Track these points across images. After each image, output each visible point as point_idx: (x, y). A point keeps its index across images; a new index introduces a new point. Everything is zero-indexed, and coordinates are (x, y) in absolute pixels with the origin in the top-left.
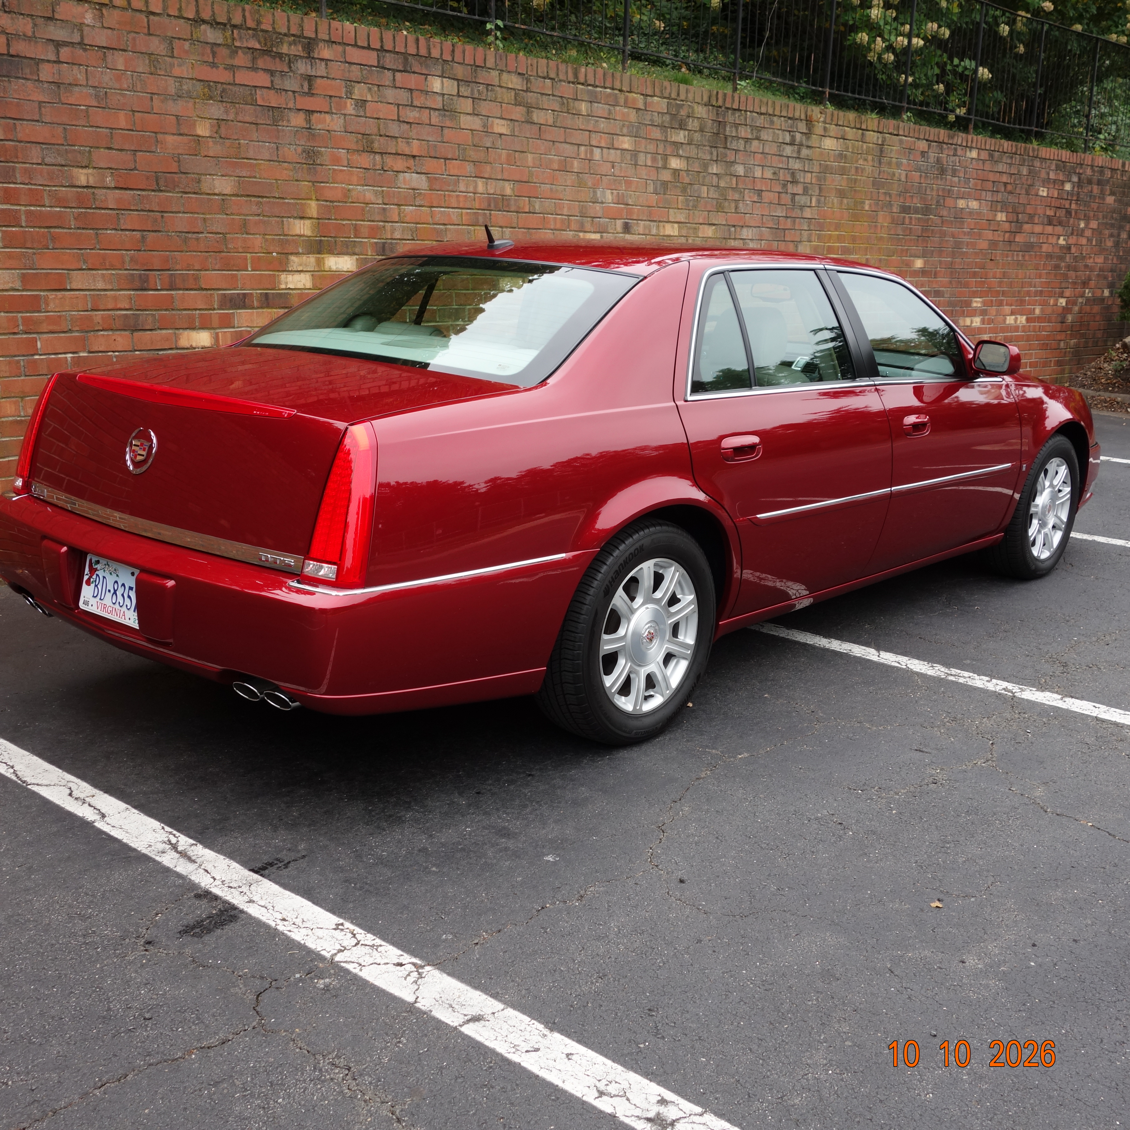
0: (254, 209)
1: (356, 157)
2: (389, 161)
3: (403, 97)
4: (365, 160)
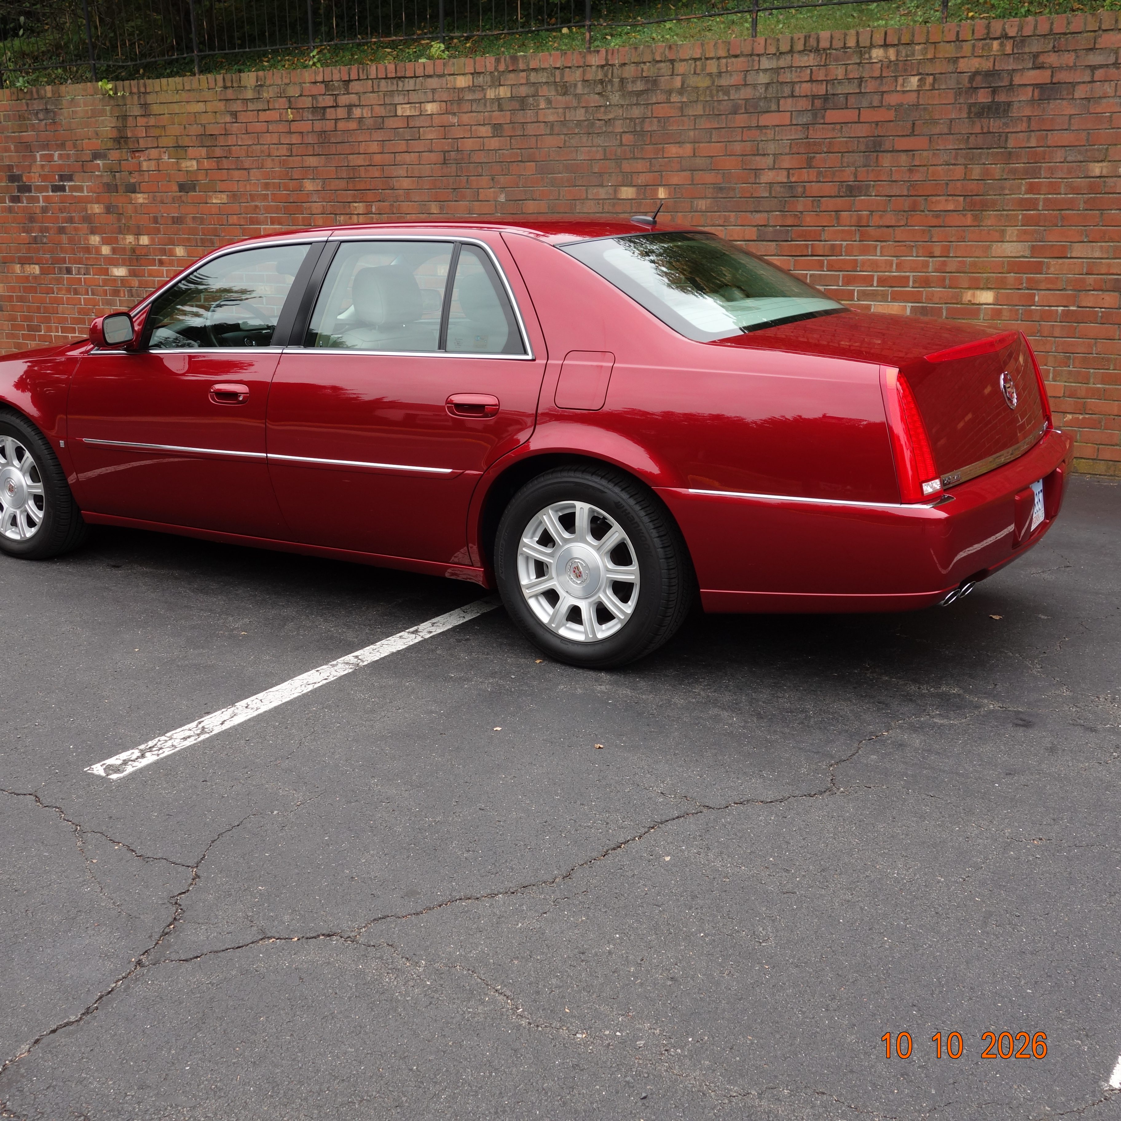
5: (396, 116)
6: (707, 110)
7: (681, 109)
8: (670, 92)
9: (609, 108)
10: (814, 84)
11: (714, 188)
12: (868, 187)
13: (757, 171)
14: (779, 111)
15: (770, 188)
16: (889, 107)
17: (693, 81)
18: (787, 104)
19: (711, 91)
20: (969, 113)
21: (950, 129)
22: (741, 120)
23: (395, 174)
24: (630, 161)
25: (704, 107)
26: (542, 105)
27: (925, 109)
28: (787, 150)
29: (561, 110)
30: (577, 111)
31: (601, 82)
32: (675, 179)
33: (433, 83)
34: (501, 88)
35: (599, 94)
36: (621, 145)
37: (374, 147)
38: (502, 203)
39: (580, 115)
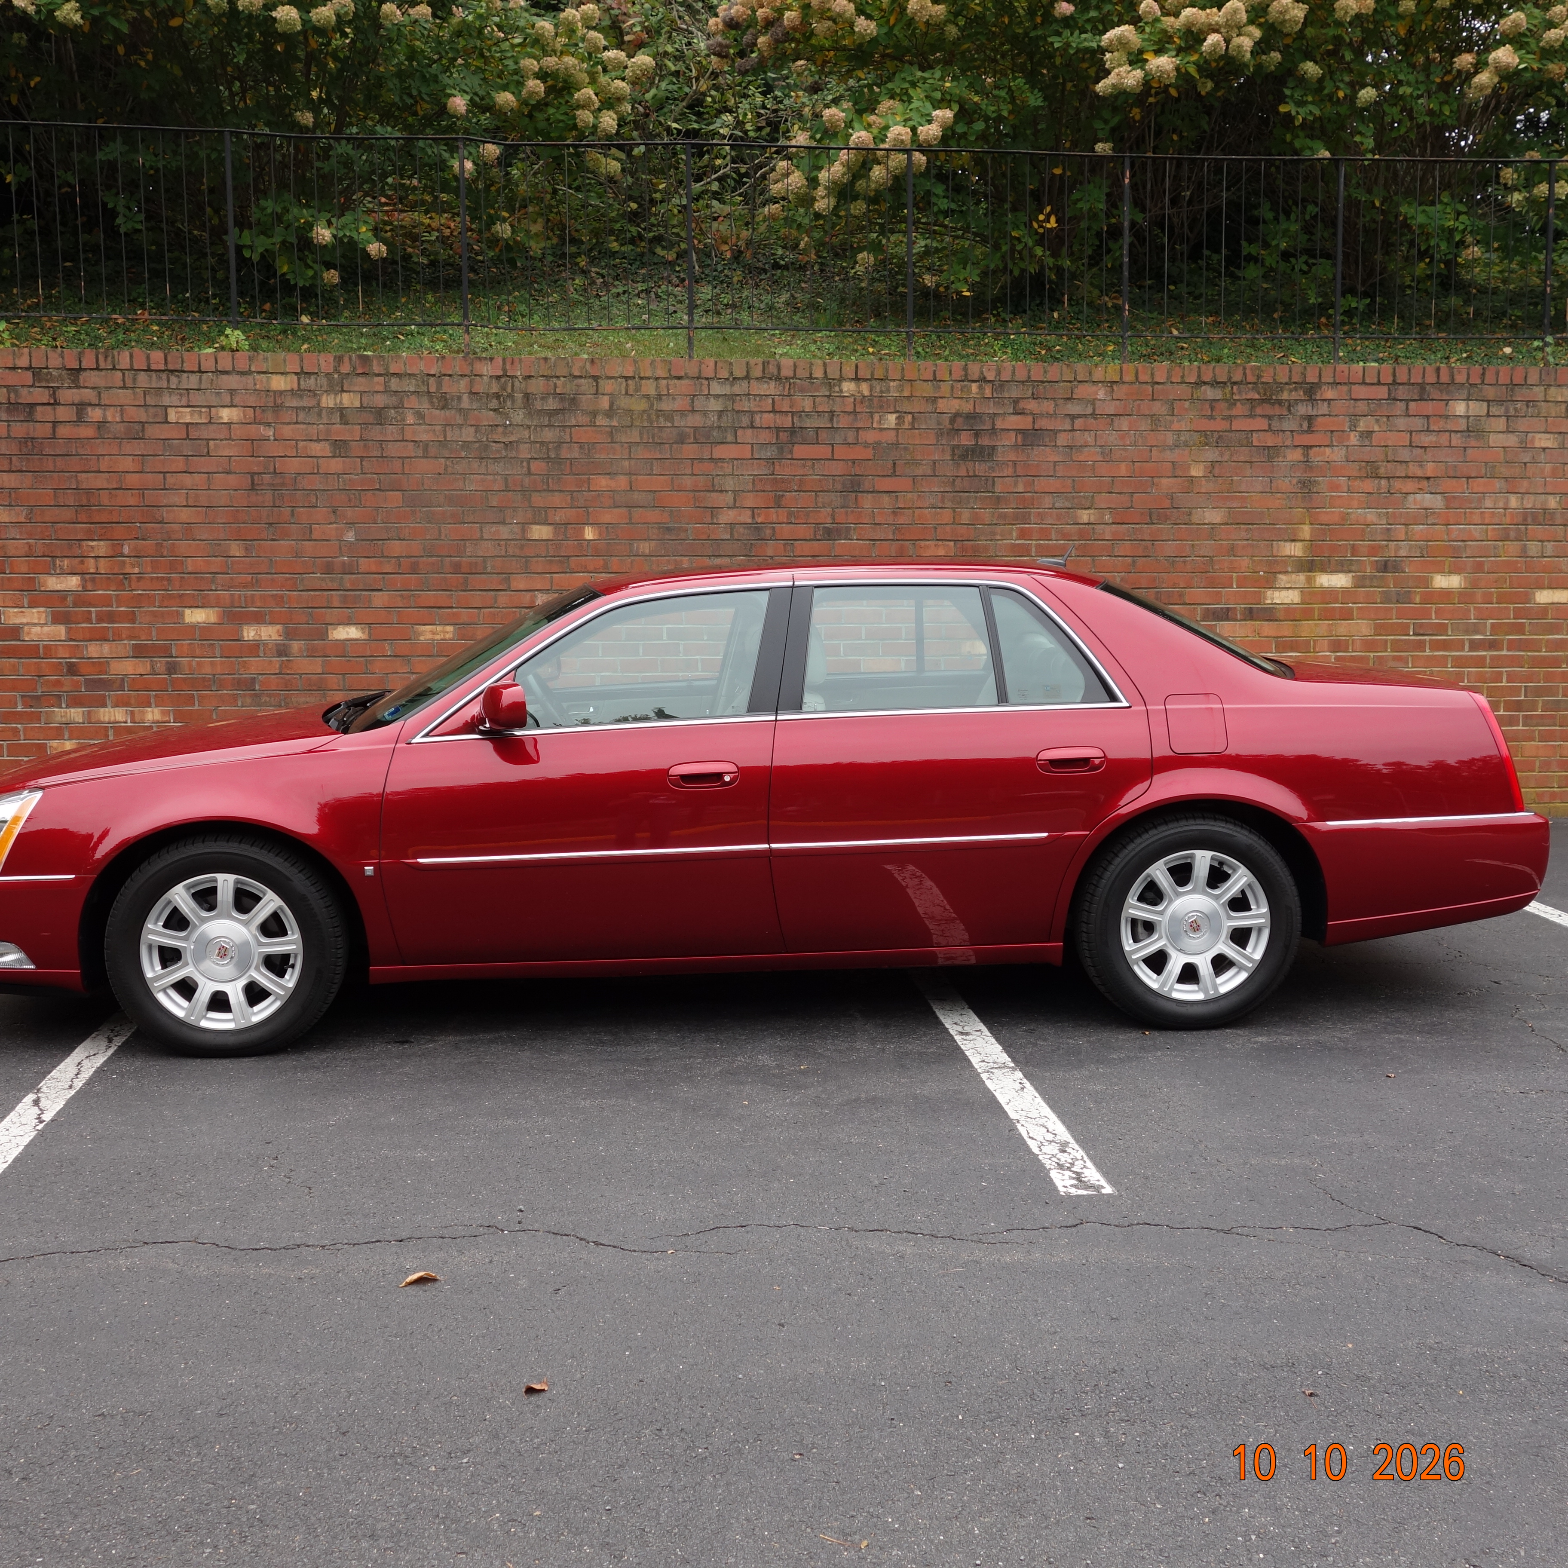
0: (1243, 534)
1: (1357, 483)
2: (1397, 484)
3: (1418, 423)
4: (1369, 485)
5: (167, 422)
6: (645, 436)
7: (611, 434)
8: (594, 414)
9: (510, 429)
10: (778, 415)
11: (659, 528)
12: (848, 530)
13: (714, 510)
14: (737, 443)
15: (731, 529)
16: (866, 445)
17: (624, 402)
18: (747, 436)
19: (649, 416)
20: (953, 455)
21: (934, 471)
22: (690, 450)
23: (165, 502)
24: (543, 494)
25: (641, 434)
26: (410, 419)
27: (906, 449)
28: (750, 487)
29: (438, 428)
30: (463, 430)
31: (497, 396)
32: (607, 518)
33: (233, 381)
34: (344, 394)
35: (495, 410)
36: (529, 473)
37: (127, 464)
38: (351, 543)
39: (468, 434)
